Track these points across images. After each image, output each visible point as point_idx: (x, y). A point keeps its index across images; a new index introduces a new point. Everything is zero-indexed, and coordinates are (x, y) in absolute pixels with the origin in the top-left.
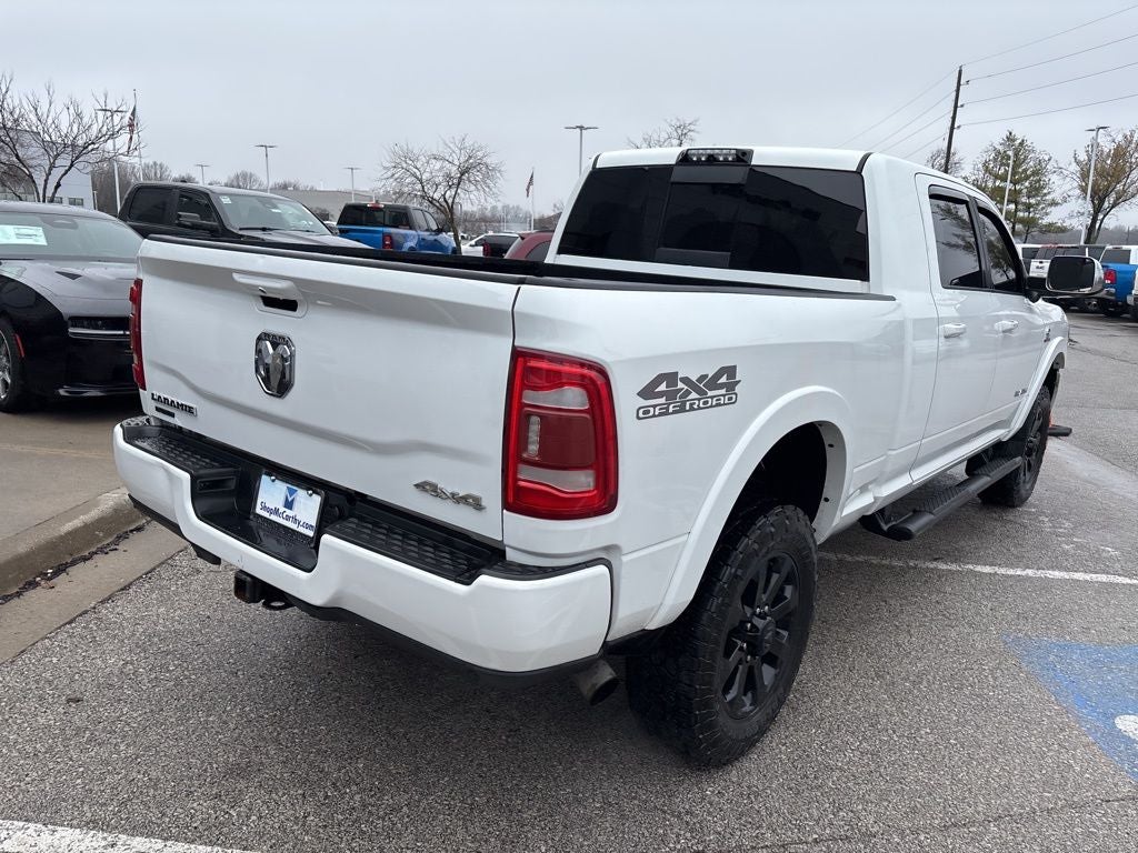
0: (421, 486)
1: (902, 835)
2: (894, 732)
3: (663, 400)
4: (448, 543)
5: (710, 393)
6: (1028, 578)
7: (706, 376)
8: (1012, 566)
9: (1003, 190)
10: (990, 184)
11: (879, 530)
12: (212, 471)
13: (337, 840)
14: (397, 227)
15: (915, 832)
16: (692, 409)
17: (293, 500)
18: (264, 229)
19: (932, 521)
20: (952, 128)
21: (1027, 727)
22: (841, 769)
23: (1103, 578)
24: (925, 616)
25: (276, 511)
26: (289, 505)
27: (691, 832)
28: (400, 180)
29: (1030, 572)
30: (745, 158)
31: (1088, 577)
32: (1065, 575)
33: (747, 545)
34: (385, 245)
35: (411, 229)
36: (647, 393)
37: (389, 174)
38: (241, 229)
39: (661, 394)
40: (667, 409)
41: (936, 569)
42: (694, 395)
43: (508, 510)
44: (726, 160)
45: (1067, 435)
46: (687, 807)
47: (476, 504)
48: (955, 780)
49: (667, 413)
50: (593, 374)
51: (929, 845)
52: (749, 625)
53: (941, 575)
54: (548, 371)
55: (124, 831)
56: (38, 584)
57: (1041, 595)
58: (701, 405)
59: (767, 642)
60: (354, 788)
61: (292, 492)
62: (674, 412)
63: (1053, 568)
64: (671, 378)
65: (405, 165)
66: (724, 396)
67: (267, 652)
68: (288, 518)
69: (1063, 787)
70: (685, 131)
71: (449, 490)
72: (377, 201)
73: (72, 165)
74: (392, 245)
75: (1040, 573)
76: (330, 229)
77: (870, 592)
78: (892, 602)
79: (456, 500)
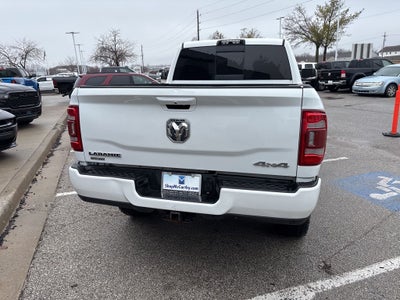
0: (257, 164)
17: (184, 180)
25: (175, 186)
35: (21, 77)
43: (301, 165)
47: (285, 166)
68: (182, 188)
71: (272, 163)
79: (275, 166)
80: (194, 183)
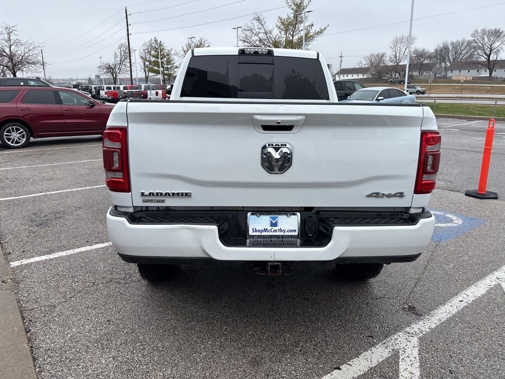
0: (370, 196)
9: (157, 61)
10: (153, 60)
17: (276, 222)
25: (266, 230)
26: (274, 225)
43: (415, 194)
47: (401, 195)
61: (274, 218)
68: (275, 231)
71: (386, 193)
79: (389, 196)
80: (290, 224)
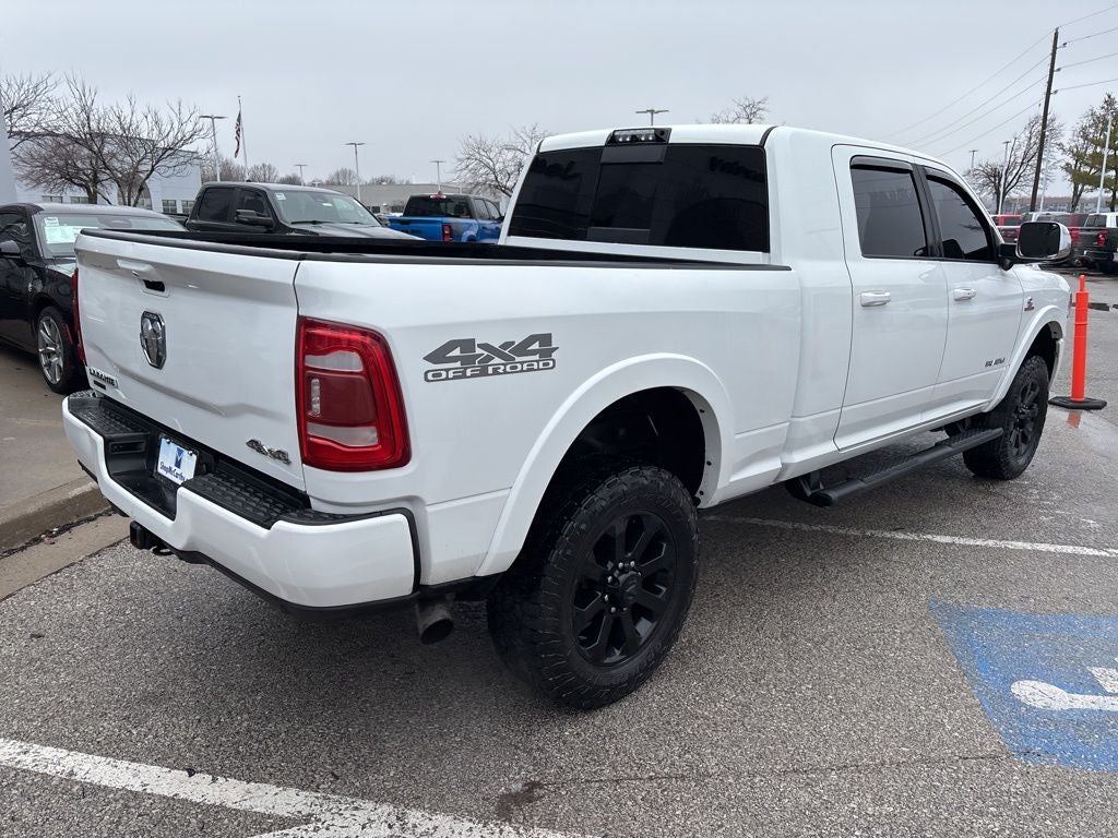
0: (250, 444)
1: (738, 777)
2: (775, 687)
3: (458, 364)
4: (273, 494)
5: (518, 359)
6: (987, 548)
7: (513, 343)
8: (975, 536)
9: (1101, 155)
10: (1090, 151)
11: (800, 495)
12: (123, 434)
13: (214, 757)
14: (458, 217)
15: (752, 775)
16: (496, 372)
17: (180, 460)
18: (314, 222)
19: (862, 489)
20: (1048, 93)
21: (914, 687)
22: (706, 718)
23: (1069, 549)
24: (859, 582)
25: (170, 469)
26: (178, 464)
27: (534, 765)
28: (474, 172)
29: (991, 543)
30: (662, 137)
31: (1052, 548)
32: (1028, 546)
33: (593, 501)
34: (444, 234)
35: (471, 218)
36: (437, 356)
37: (463, 165)
38: (293, 223)
39: (454, 359)
40: (464, 372)
41: (892, 539)
42: (497, 360)
43: (306, 464)
44: (647, 140)
45: (1099, 408)
46: (540, 745)
47: (281, 456)
48: (816, 730)
49: (464, 376)
50: (368, 340)
51: (760, 788)
52: (610, 578)
53: (894, 543)
54: (330, 338)
55: (39, 742)
56: (42, 540)
57: (993, 565)
58: (508, 369)
59: (630, 594)
60: (246, 716)
61: (180, 452)
62: (472, 376)
63: (1018, 539)
64: (468, 345)
65: (478, 156)
66: (538, 361)
67: (215, 601)
68: (177, 475)
69: (923, 743)
70: (754, 110)
71: (267, 446)
72: (440, 193)
73: (153, 170)
74: (451, 235)
75: (1002, 544)
76: (380, 220)
77: (812, 559)
78: (830, 569)
